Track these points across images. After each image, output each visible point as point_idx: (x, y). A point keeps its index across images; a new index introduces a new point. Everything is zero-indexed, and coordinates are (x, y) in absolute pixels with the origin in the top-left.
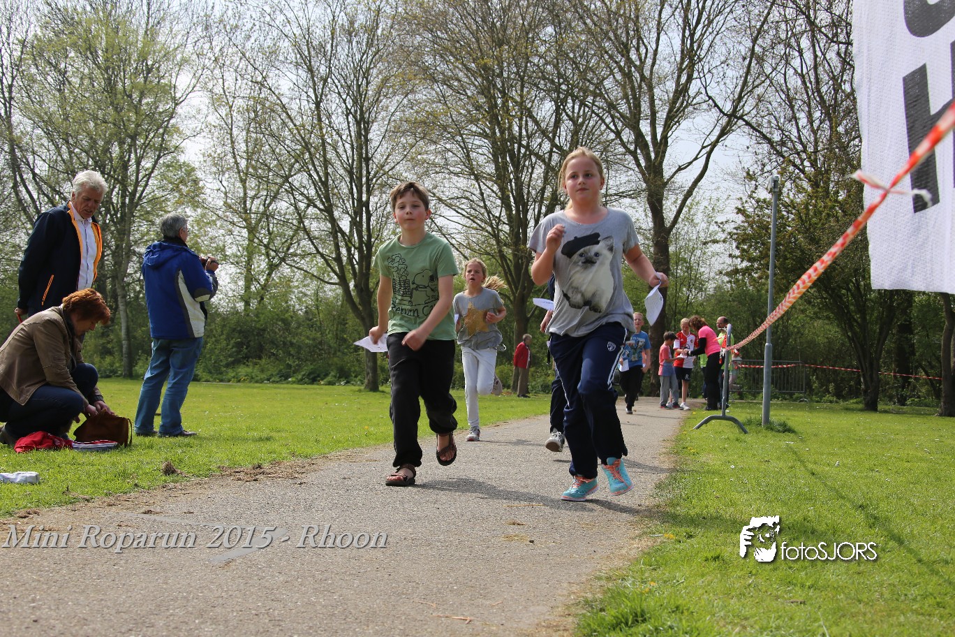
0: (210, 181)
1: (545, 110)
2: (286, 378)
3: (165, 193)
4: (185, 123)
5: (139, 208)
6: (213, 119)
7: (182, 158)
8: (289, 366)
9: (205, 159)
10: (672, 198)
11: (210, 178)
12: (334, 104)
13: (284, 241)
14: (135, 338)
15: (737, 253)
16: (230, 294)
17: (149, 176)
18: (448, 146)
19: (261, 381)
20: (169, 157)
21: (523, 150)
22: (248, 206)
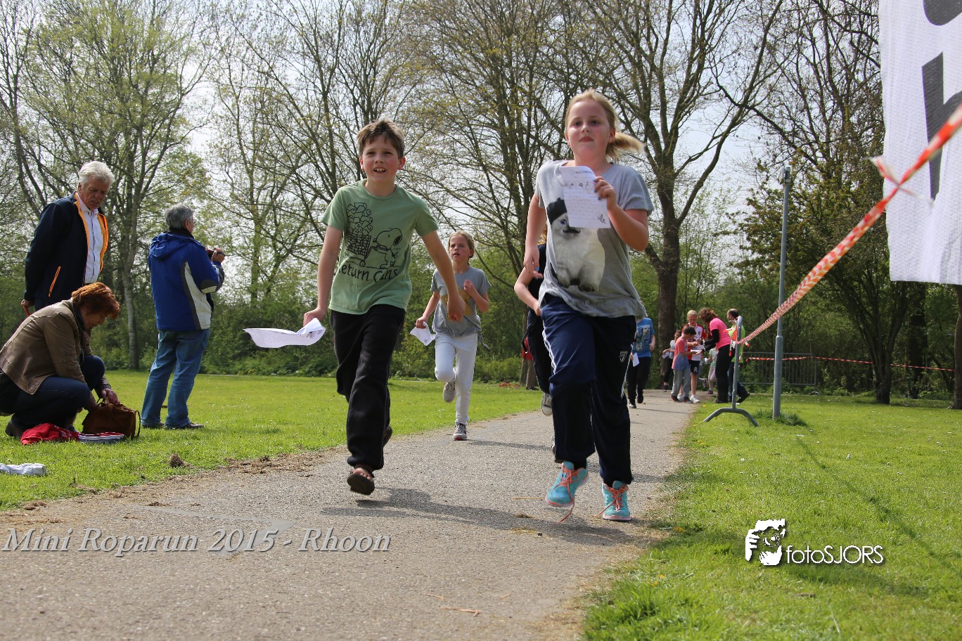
0: (216, 172)
1: (554, 99)
2: (294, 371)
3: (172, 184)
4: (192, 113)
5: (145, 199)
6: (220, 109)
7: (188, 149)
8: (296, 359)
9: (212, 150)
10: (682, 189)
11: (216, 169)
12: (341, 94)
13: (291, 232)
14: (141, 329)
15: (748, 244)
16: (237, 286)
17: (155, 167)
18: (456, 137)
19: (268, 374)
20: (175, 148)
21: (532, 141)
22: (255, 197)
